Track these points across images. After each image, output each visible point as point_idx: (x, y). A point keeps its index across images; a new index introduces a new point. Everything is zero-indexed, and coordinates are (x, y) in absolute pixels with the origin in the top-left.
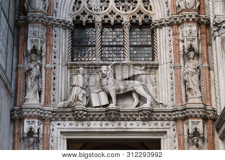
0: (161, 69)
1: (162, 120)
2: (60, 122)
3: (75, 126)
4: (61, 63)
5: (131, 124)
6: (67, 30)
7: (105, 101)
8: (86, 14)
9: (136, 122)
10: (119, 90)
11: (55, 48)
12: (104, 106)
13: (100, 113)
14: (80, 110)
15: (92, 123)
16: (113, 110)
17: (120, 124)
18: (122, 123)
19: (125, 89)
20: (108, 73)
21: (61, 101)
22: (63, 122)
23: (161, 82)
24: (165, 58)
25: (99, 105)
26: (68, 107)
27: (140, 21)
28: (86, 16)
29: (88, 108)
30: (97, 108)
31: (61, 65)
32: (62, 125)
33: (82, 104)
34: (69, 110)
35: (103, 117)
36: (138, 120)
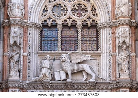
0: (103, 56)
1: (102, 89)
2: (33, 90)
4: (33, 52)
6: (38, 30)
7: (63, 77)
8: (51, 19)
10: (74, 70)
11: (30, 42)
12: (63, 80)
13: (60, 85)
14: (47, 83)
15: (55, 91)
16: (69, 83)
18: (75, 91)
19: (78, 69)
20: (66, 59)
21: (34, 77)
22: (35, 90)
23: (102, 65)
24: (106, 49)
25: (60, 80)
26: (39, 80)
27: (89, 24)
28: (51, 20)
29: (53, 82)
30: (58, 82)
31: (33, 54)
33: (48, 79)
34: (39, 82)
35: (62, 87)
36: (86, 89)
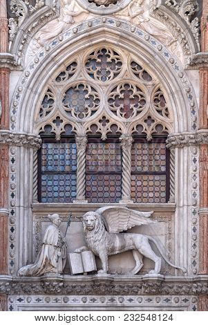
0: (179, 214)
1: (177, 293)
2: (22, 297)
3: (45, 303)
4: (22, 205)
5: (130, 300)
6: (31, 150)
7: (90, 265)
8: (62, 121)
9: (137, 296)
10: (113, 249)
11: (13, 180)
12: (89, 273)
13: (83, 284)
14: (54, 281)
15: (71, 297)
16: (103, 280)
17: (112, 300)
18: (116, 297)
19: (123, 247)
20: (97, 224)
22: (27, 296)
23: (178, 235)
24: (185, 198)
25: (82, 272)
26: (35, 274)
27: (149, 133)
28: (62, 125)
29: (67, 277)
30: (79, 277)
31: (22, 208)
32: (26, 300)
33: (56, 271)
34: (36, 278)
35: (87, 289)
36: (141, 295)
